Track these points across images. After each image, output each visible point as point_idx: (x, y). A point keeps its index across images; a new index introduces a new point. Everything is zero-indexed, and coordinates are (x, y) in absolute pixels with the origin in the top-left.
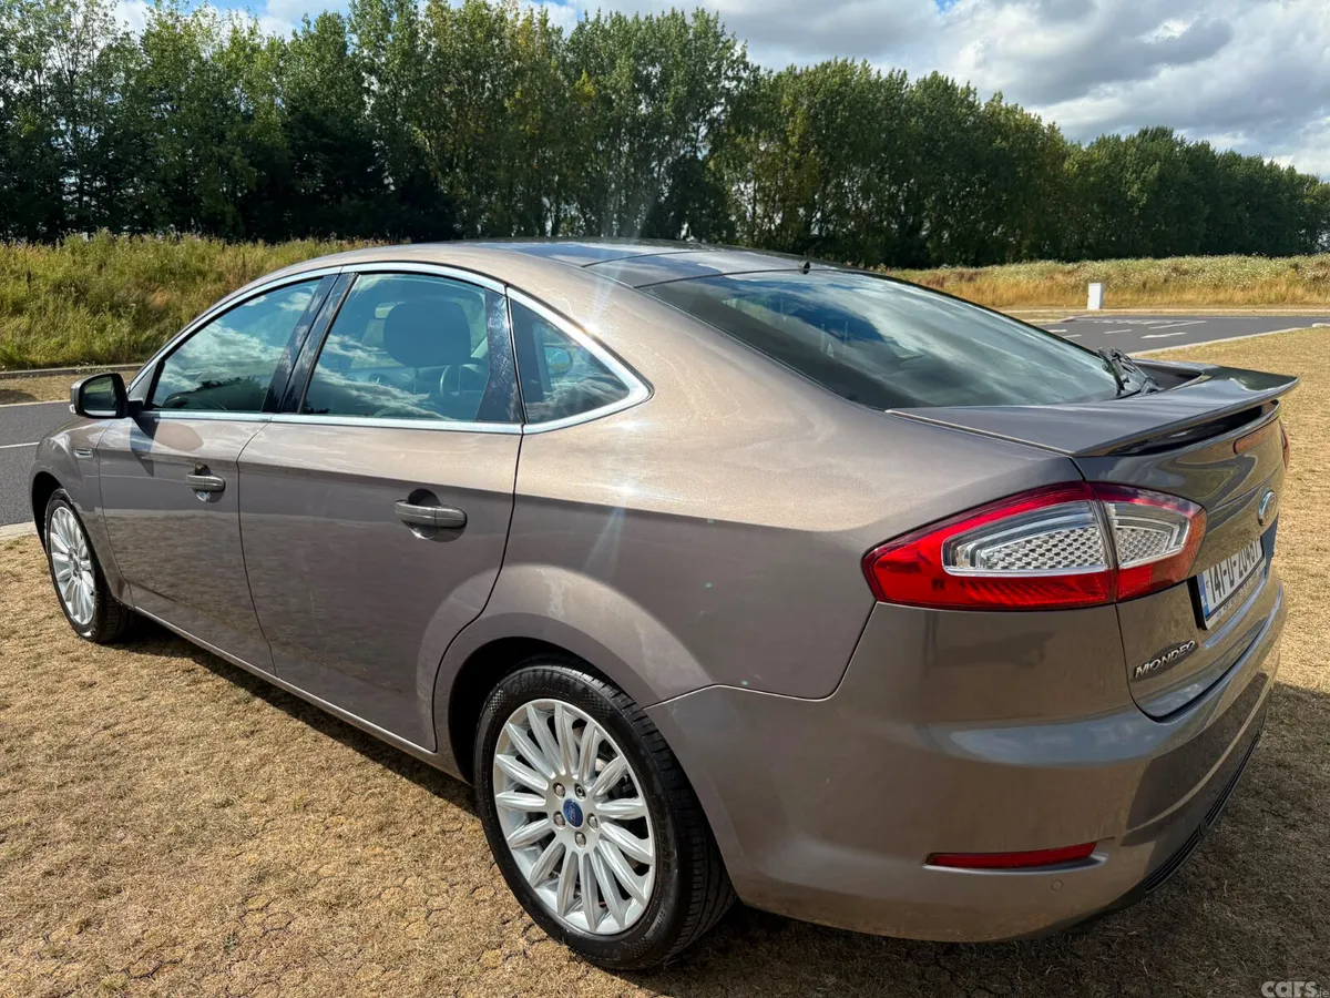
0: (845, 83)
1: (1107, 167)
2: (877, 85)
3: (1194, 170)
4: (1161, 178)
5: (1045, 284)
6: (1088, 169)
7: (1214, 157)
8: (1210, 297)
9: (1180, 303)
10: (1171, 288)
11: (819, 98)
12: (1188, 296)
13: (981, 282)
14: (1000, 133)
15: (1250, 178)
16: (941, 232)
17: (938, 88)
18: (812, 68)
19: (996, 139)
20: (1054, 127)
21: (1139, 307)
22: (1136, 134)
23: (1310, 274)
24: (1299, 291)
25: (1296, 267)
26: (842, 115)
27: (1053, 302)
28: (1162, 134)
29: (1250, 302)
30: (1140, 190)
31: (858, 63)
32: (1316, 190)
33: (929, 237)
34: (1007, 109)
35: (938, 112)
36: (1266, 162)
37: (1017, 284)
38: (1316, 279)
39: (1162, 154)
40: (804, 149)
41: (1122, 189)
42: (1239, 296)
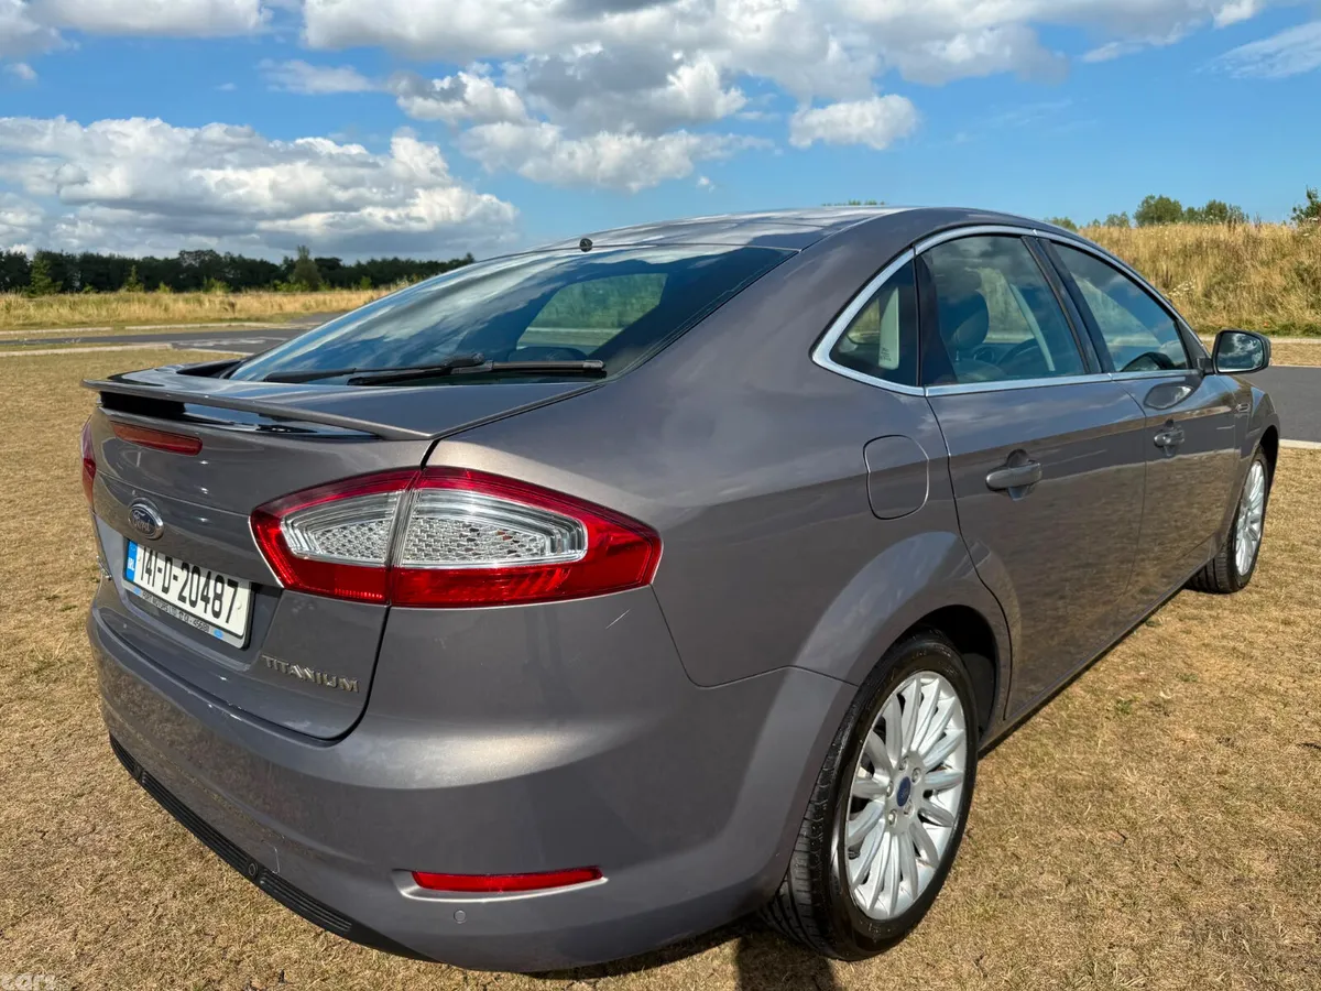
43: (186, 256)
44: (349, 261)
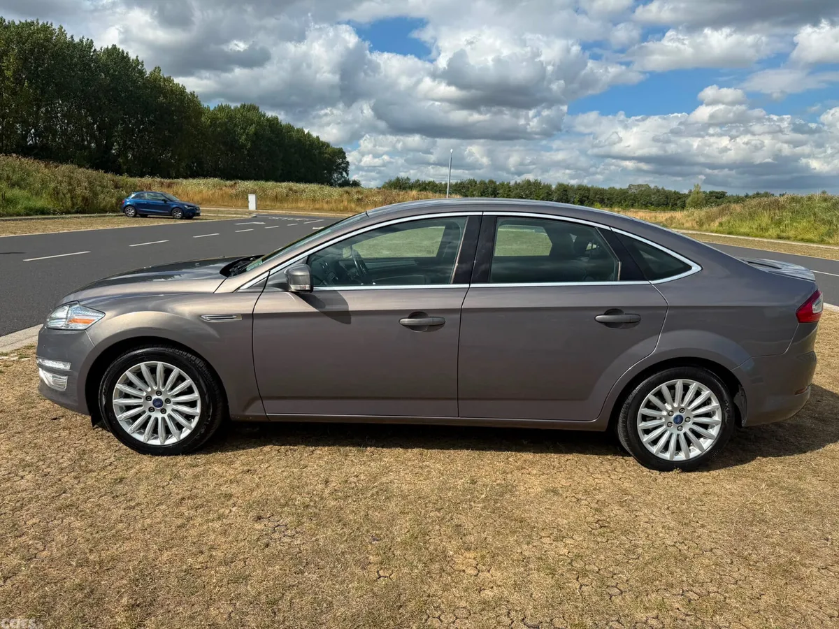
0: (48, 40)
1: (226, 124)
2: (71, 45)
3: (272, 131)
4: (256, 133)
5: (218, 193)
6: (216, 123)
7: (281, 126)
8: (312, 206)
9: (298, 209)
10: (290, 199)
11: (28, 46)
12: (301, 205)
13: (175, 188)
14: (162, 93)
15: (299, 140)
16: (126, 153)
17: (118, 56)
18: (17, 23)
19: (160, 96)
20: (194, 95)
21: (276, 209)
22: (239, 106)
23: (356, 197)
24: (353, 205)
25: (347, 192)
26: (48, 62)
27: (226, 204)
28: (253, 108)
29: (332, 210)
30: (246, 140)
31: (56, 27)
32: (329, 150)
33: (118, 156)
34: (164, 79)
35: (119, 72)
36: (306, 132)
37: (201, 192)
38: (358, 199)
39: (255, 119)
40: (19, 82)
41: (236, 138)
42: (326, 206)
43: (631, 187)
44: (733, 193)
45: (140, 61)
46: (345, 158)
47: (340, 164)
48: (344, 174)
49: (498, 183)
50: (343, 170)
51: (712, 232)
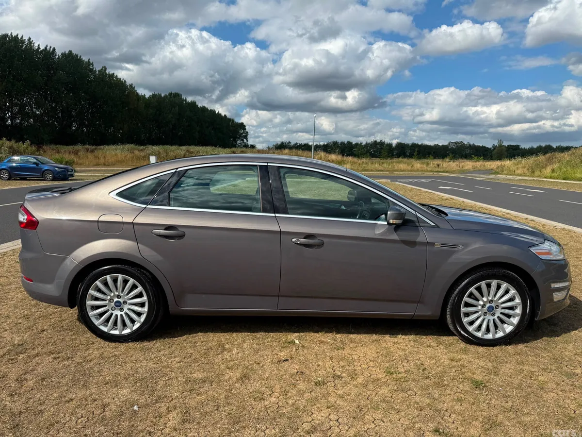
3: (191, 111)
4: (179, 113)
5: (130, 155)
6: (149, 106)
7: (198, 107)
13: (98, 153)
14: (107, 85)
16: (82, 128)
17: (72, 58)
22: (167, 94)
28: (177, 96)
30: (172, 117)
31: (25, 38)
32: (234, 124)
33: (76, 130)
34: (109, 75)
37: (116, 155)
39: (179, 104)
41: (165, 116)
43: (451, 144)
44: (525, 146)
45: (91, 62)
46: (245, 129)
47: (242, 134)
48: (245, 140)
49: (354, 143)
50: (244, 138)
51: (545, 178)
